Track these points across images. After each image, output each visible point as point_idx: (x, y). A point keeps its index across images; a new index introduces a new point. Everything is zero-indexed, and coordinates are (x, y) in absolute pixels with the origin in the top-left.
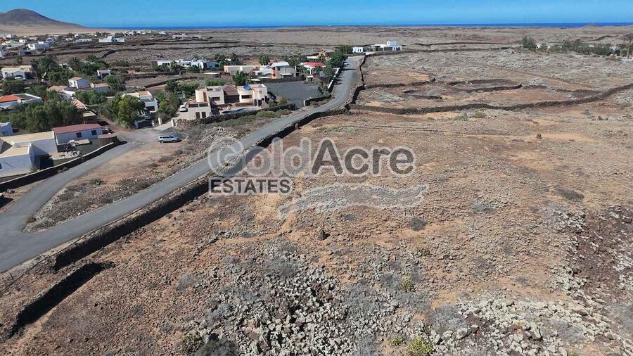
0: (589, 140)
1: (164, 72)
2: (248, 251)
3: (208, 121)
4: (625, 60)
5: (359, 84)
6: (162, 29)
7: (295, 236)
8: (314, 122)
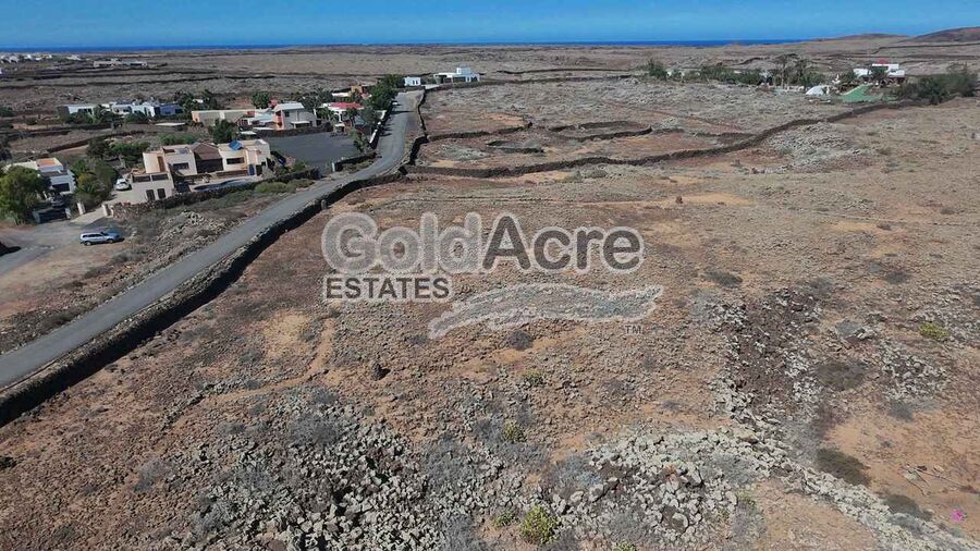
0: (743, 202)
1: (82, 125)
2: (257, 411)
3: (168, 205)
4: (780, 90)
5: (419, 134)
6: (73, 51)
7: (334, 378)
8: (351, 196)
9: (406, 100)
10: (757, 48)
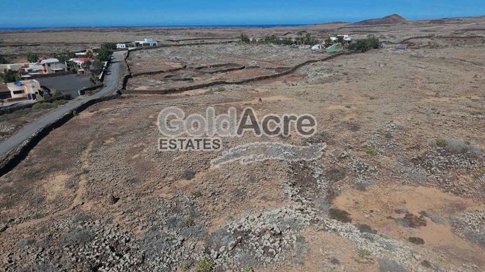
0: (289, 99)
2: (43, 230)
4: (300, 47)
5: (127, 73)
7: (88, 206)
8: (91, 108)
9: (118, 56)
10: (288, 28)
